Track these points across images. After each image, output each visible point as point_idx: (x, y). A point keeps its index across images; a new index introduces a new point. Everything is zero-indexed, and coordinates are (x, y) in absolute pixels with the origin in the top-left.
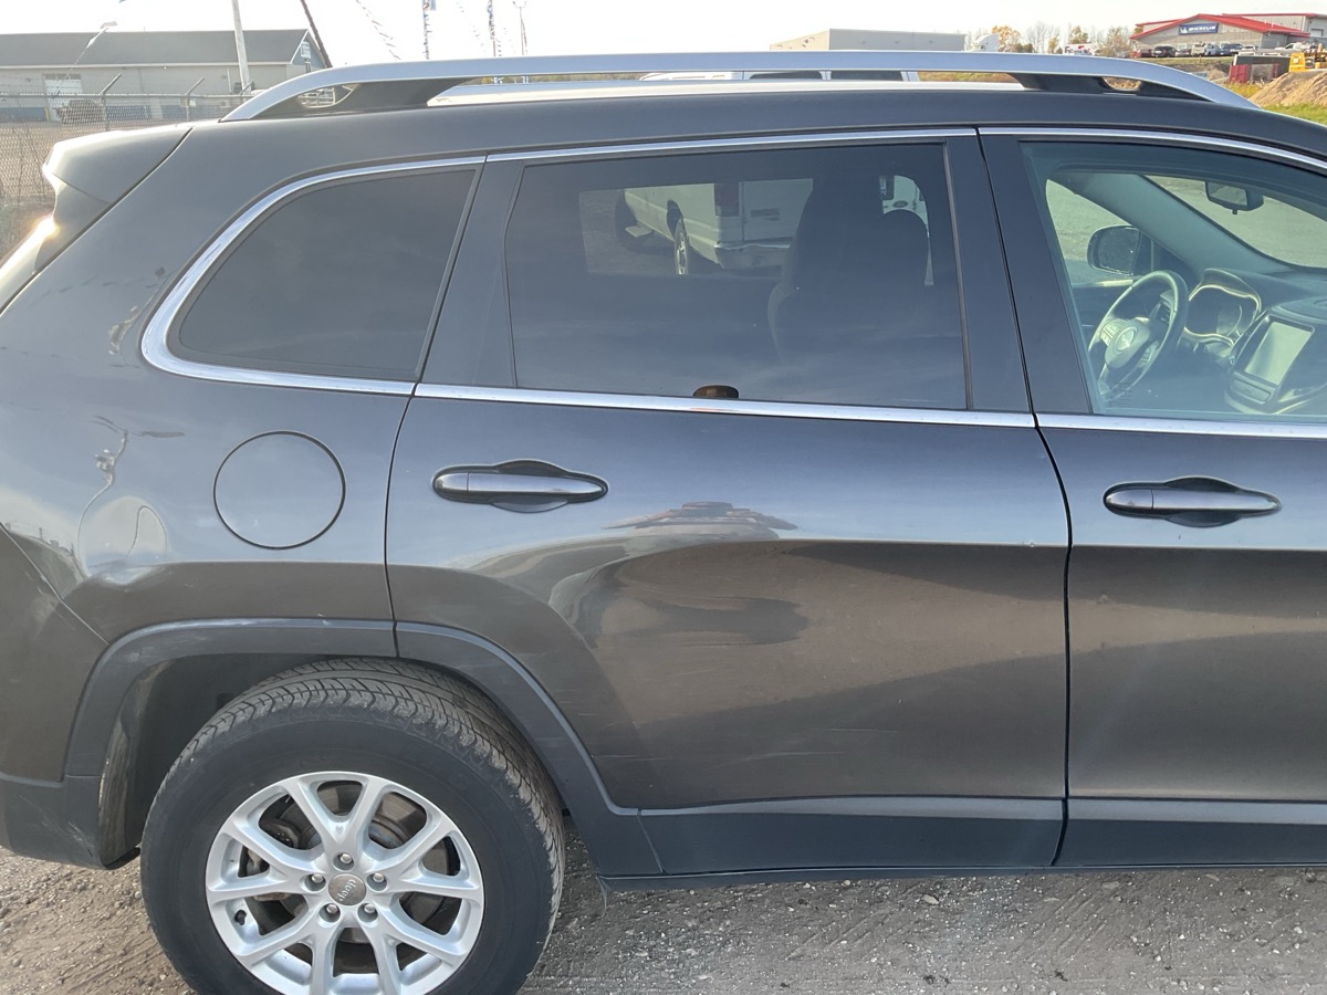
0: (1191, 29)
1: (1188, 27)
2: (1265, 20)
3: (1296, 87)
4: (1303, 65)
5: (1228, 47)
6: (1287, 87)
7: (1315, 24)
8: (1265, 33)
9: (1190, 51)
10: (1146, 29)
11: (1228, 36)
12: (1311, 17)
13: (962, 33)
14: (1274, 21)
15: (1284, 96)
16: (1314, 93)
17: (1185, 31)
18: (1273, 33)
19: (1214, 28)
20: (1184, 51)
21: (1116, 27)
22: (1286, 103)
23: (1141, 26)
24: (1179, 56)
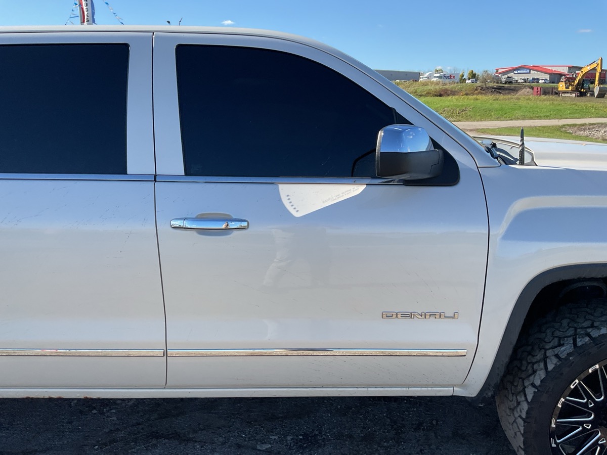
0: (519, 71)
1: (517, 70)
2: (550, 68)
4: (564, 88)
5: (533, 79)
7: (572, 70)
8: (550, 74)
10: (500, 71)
11: (534, 74)
12: (570, 68)
14: (555, 69)
17: (516, 72)
18: (554, 73)
19: (528, 71)
20: (516, 81)
21: (486, 70)
23: (497, 70)
24: (513, 83)
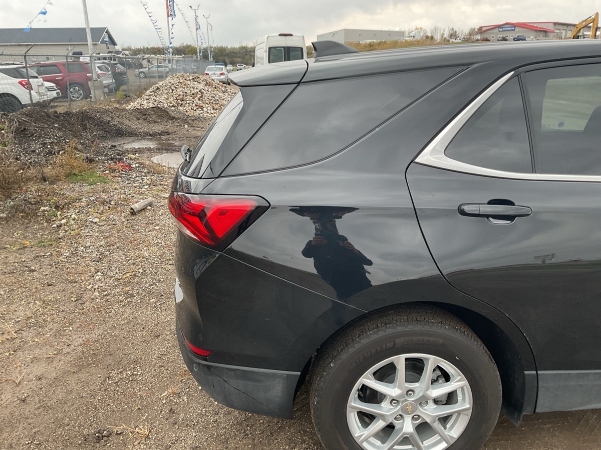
0: (504, 29)
2: (535, 25)
8: (535, 31)
10: (483, 29)
11: (519, 32)
14: (539, 26)
17: (501, 30)
18: (539, 31)
19: (513, 28)
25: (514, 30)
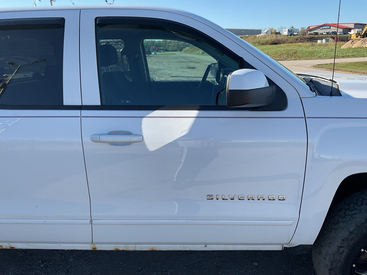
0: (323, 28)
1: (322, 27)
2: (343, 25)
3: (356, 43)
4: (355, 37)
6: (353, 42)
7: (356, 26)
8: (343, 29)
9: (322, 33)
10: (311, 28)
11: (333, 29)
12: (355, 24)
13: (261, 29)
14: (346, 25)
15: (353, 45)
16: (361, 44)
18: (345, 28)
19: (329, 27)
20: (321, 33)
22: (353, 47)
23: (309, 27)
24: (319, 35)
25: (330, 28)
